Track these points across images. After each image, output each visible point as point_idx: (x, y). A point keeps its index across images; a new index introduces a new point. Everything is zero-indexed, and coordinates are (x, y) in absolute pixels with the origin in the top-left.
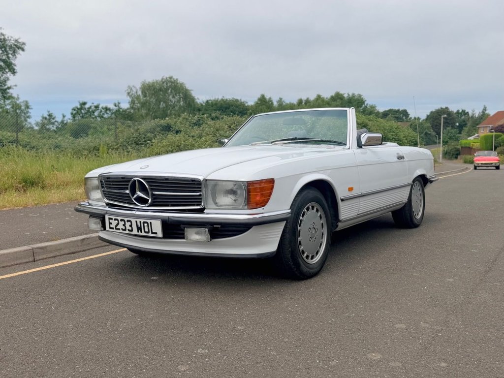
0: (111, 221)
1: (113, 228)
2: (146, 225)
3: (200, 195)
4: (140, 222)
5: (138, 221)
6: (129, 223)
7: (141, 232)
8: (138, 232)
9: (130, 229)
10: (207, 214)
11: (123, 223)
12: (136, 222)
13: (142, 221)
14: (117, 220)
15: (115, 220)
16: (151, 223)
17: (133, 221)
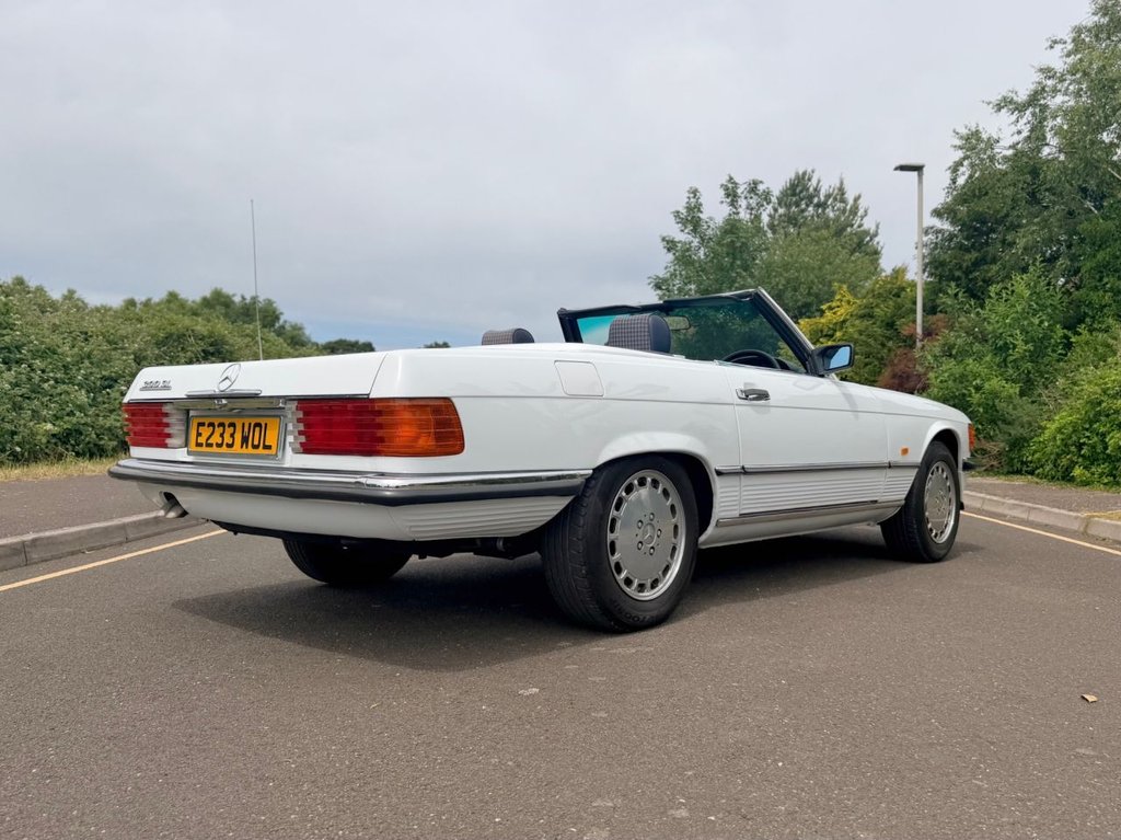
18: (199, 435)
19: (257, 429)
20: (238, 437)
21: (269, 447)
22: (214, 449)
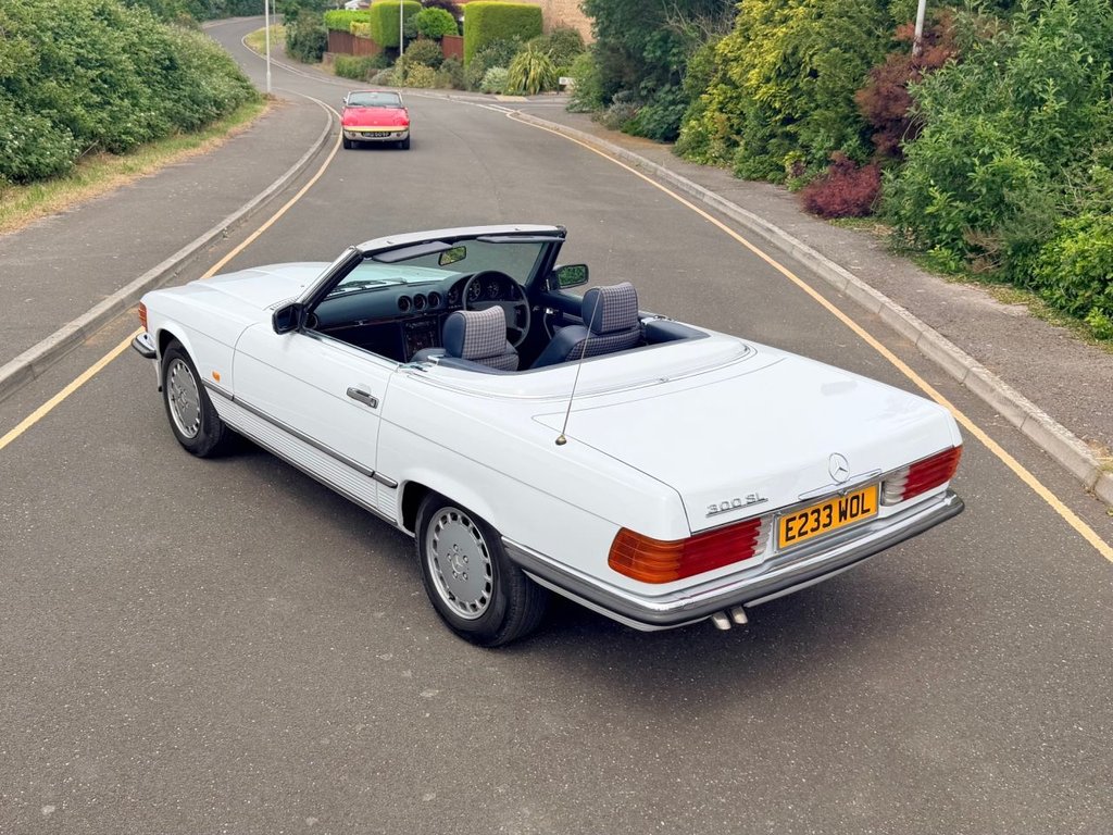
18: (789, 529)
19: (855, 501)
20: (836, 514)
21: (868, 510)
22: (810, 535)
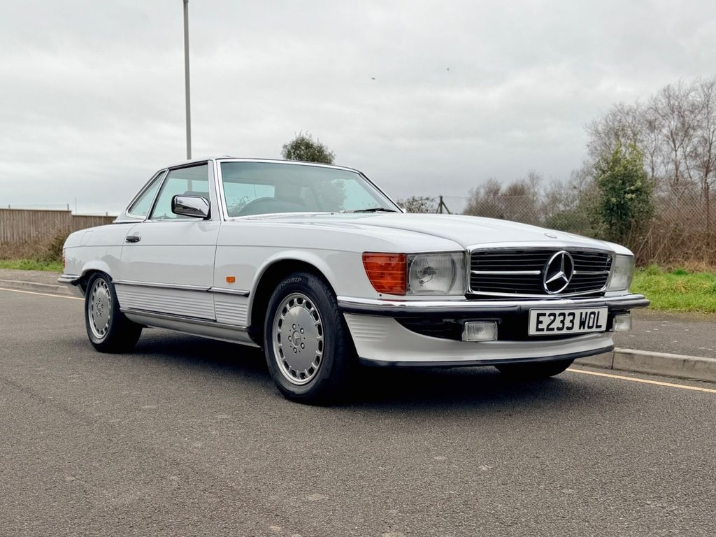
0: (541, 318)
1: (542, 330)
2: (592, 316)
3: (607, 275)
4: (587, 313)
5: (584, 311)
6: (571, 317)
7: (584, 328)
8: (580, 328)
9: (570, 325)
10: (606, 297)
11: (562, 318)
12: (581, 313)
13: (589, 311)
14: (554, 315)
15: (550, 315)
16: (599, 312)
17: (577, 313)
